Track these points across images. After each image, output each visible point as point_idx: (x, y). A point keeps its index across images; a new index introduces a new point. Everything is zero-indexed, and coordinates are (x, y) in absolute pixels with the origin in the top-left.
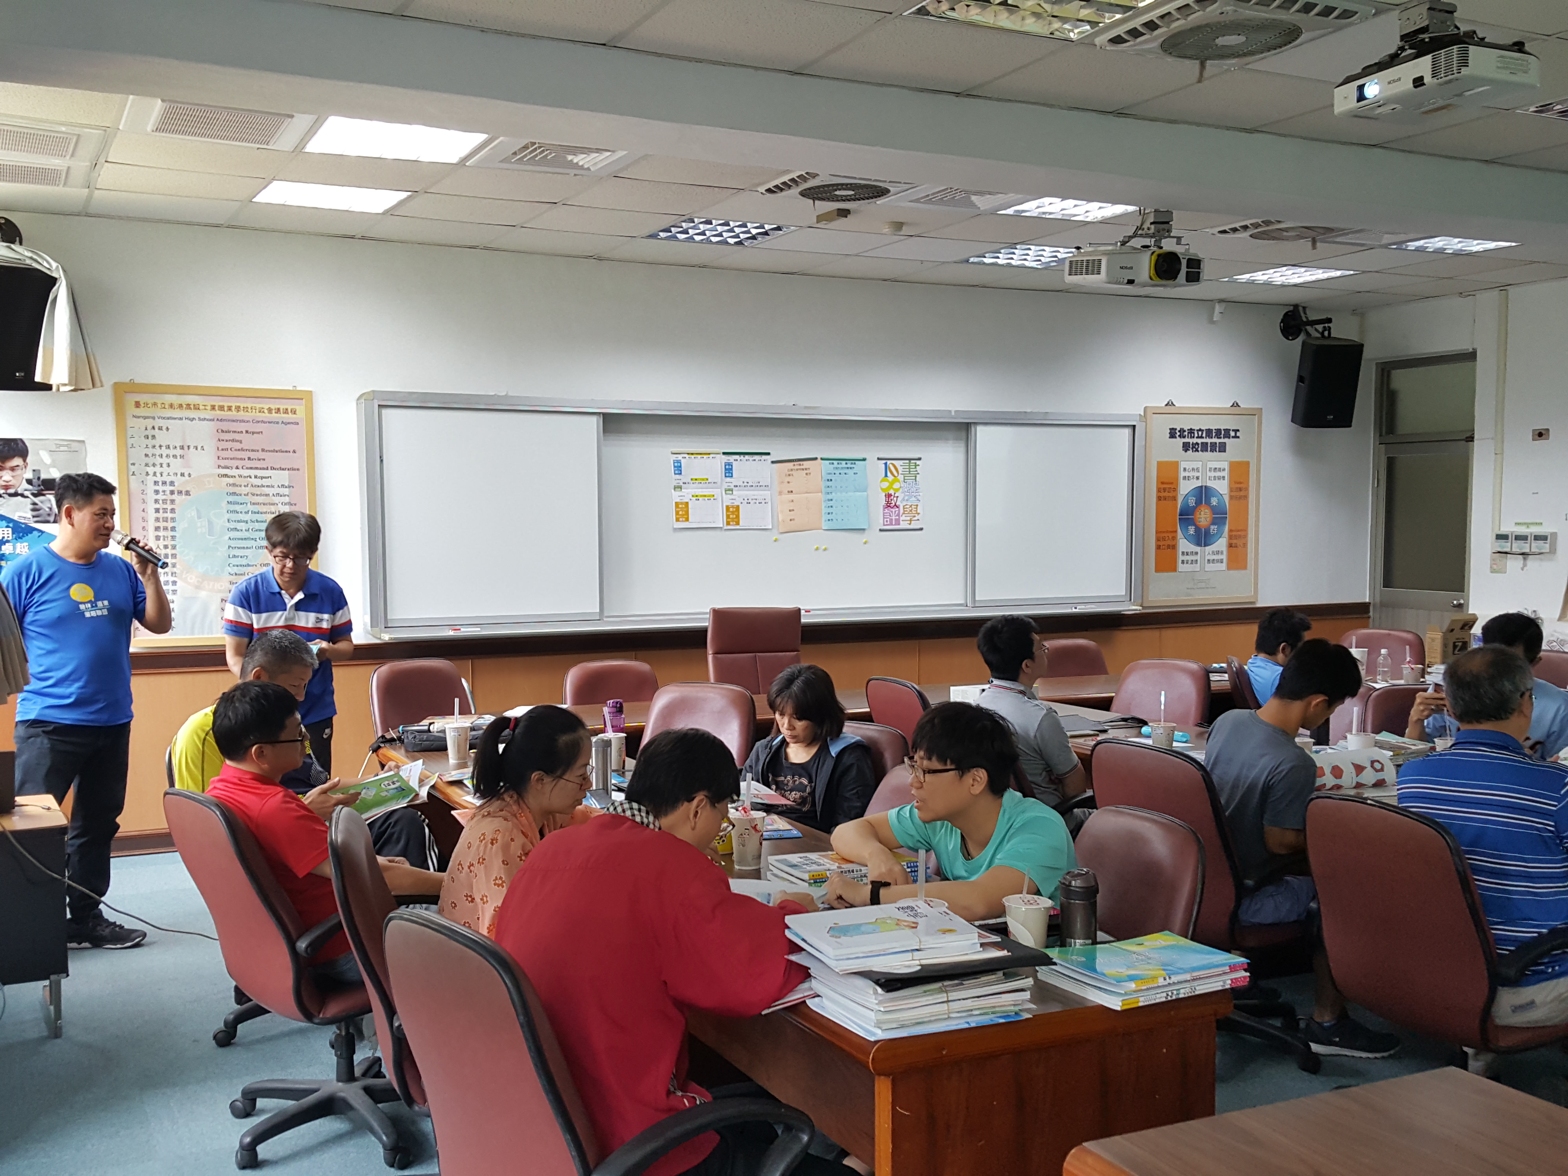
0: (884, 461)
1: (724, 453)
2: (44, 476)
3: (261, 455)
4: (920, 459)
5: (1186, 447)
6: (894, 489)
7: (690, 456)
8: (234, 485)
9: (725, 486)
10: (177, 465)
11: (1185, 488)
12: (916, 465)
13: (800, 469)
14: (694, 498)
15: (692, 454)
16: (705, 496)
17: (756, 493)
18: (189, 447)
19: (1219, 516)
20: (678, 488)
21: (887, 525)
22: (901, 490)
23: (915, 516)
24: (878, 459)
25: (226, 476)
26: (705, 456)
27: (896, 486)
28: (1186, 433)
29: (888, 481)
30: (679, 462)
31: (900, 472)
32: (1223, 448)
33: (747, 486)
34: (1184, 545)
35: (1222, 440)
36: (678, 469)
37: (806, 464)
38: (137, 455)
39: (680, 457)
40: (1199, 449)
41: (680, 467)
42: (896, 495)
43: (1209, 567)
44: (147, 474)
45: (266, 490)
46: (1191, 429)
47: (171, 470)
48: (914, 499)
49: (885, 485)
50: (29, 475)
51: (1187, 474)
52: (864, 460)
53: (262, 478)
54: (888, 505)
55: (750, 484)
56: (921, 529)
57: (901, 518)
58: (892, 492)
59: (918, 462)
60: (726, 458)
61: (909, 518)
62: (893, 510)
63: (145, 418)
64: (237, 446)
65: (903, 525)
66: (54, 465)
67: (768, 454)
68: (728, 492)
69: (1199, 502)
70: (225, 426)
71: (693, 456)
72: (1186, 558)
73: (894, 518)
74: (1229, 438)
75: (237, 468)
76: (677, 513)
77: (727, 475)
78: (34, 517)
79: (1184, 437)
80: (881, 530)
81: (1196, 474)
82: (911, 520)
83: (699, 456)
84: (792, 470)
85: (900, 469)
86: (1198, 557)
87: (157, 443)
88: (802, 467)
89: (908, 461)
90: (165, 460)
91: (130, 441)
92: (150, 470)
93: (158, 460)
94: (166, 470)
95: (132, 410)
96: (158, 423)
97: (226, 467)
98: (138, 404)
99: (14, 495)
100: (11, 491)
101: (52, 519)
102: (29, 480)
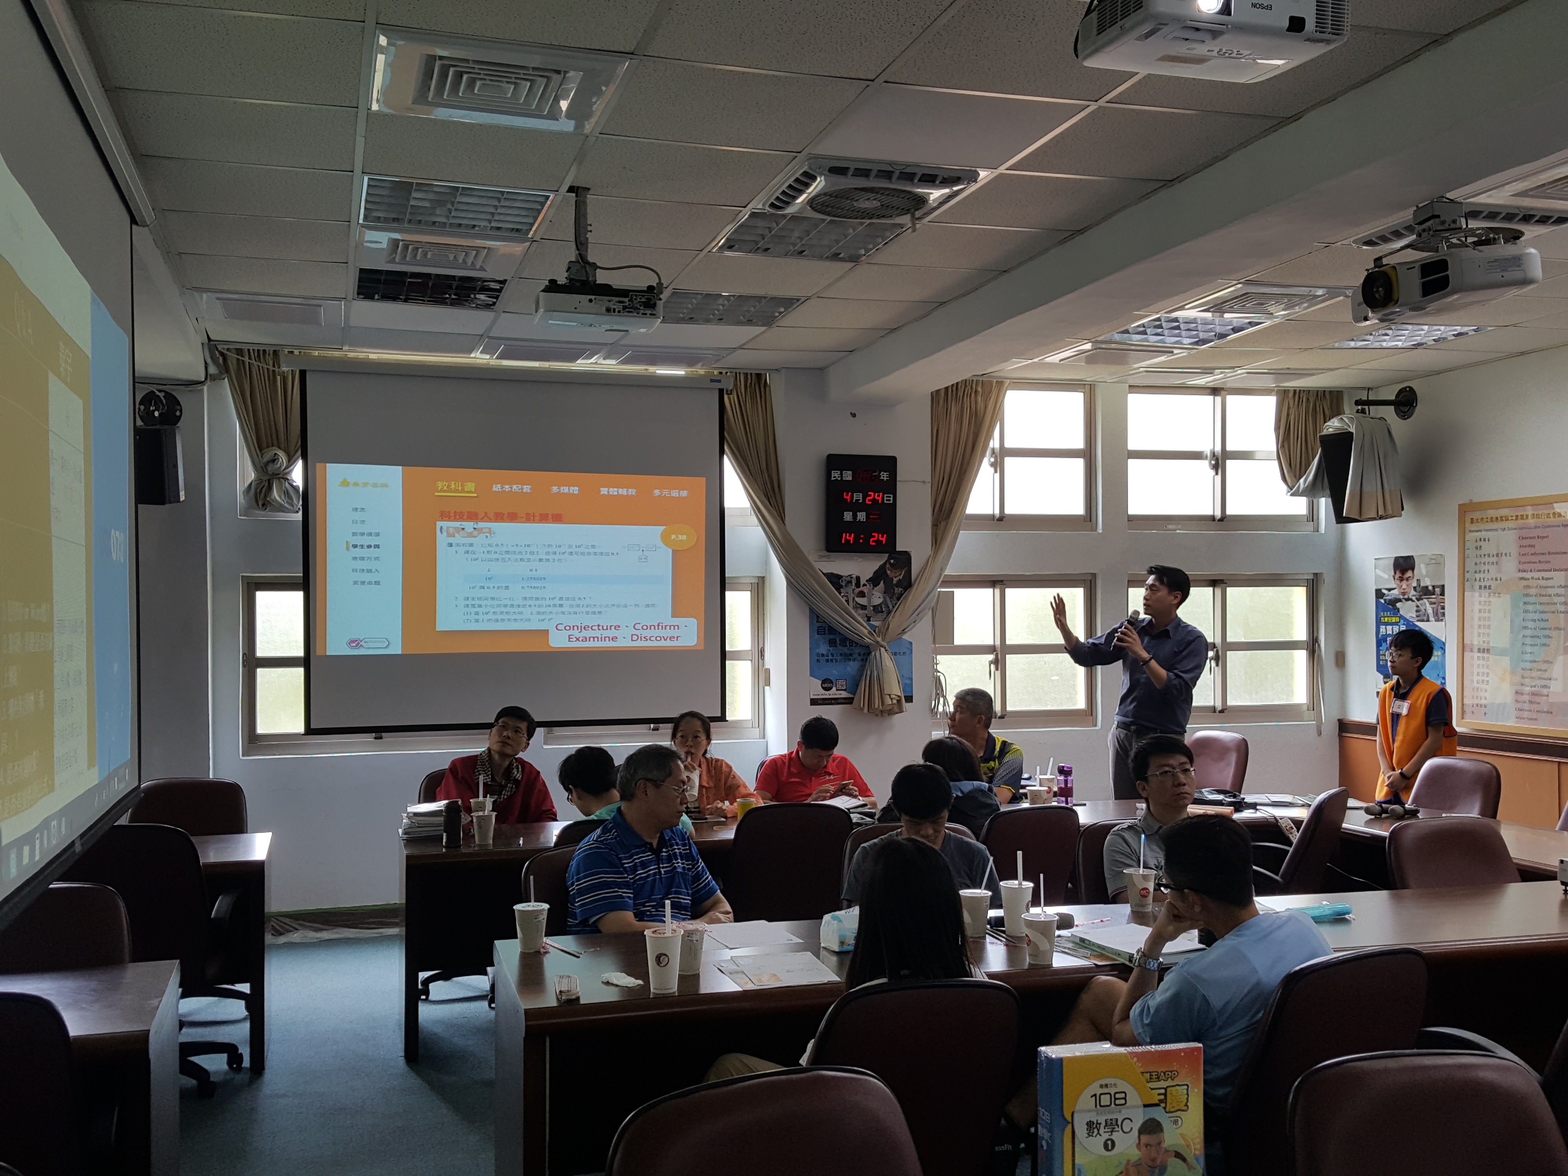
3: (1548, 558)
8: (1528, 587)
18: (1501, 554)
25: (1523, 579)
38: (1470, 564)
44: (1476, 580)
45: (1550, 591)
50: (1415, 584)
53: (1547, 579)
63: (1476, 531)
64: (1532, 550)
66: (1427, 576)
70: (1526, 533)
75: (1531, 571)
87: (1482, 552)
90: (1486, 567)
91: (1467, 552)
92: (1478, 576)
93: (1483, 568)
94: (1486, 576)
95: (1469, 526)
96: (1484, 534)
97: (1524, 571)
98: (1472, 521)
99: (1408, 599)
100: (1406, 597)
101: (1425, 619)
102: (1415, 588)
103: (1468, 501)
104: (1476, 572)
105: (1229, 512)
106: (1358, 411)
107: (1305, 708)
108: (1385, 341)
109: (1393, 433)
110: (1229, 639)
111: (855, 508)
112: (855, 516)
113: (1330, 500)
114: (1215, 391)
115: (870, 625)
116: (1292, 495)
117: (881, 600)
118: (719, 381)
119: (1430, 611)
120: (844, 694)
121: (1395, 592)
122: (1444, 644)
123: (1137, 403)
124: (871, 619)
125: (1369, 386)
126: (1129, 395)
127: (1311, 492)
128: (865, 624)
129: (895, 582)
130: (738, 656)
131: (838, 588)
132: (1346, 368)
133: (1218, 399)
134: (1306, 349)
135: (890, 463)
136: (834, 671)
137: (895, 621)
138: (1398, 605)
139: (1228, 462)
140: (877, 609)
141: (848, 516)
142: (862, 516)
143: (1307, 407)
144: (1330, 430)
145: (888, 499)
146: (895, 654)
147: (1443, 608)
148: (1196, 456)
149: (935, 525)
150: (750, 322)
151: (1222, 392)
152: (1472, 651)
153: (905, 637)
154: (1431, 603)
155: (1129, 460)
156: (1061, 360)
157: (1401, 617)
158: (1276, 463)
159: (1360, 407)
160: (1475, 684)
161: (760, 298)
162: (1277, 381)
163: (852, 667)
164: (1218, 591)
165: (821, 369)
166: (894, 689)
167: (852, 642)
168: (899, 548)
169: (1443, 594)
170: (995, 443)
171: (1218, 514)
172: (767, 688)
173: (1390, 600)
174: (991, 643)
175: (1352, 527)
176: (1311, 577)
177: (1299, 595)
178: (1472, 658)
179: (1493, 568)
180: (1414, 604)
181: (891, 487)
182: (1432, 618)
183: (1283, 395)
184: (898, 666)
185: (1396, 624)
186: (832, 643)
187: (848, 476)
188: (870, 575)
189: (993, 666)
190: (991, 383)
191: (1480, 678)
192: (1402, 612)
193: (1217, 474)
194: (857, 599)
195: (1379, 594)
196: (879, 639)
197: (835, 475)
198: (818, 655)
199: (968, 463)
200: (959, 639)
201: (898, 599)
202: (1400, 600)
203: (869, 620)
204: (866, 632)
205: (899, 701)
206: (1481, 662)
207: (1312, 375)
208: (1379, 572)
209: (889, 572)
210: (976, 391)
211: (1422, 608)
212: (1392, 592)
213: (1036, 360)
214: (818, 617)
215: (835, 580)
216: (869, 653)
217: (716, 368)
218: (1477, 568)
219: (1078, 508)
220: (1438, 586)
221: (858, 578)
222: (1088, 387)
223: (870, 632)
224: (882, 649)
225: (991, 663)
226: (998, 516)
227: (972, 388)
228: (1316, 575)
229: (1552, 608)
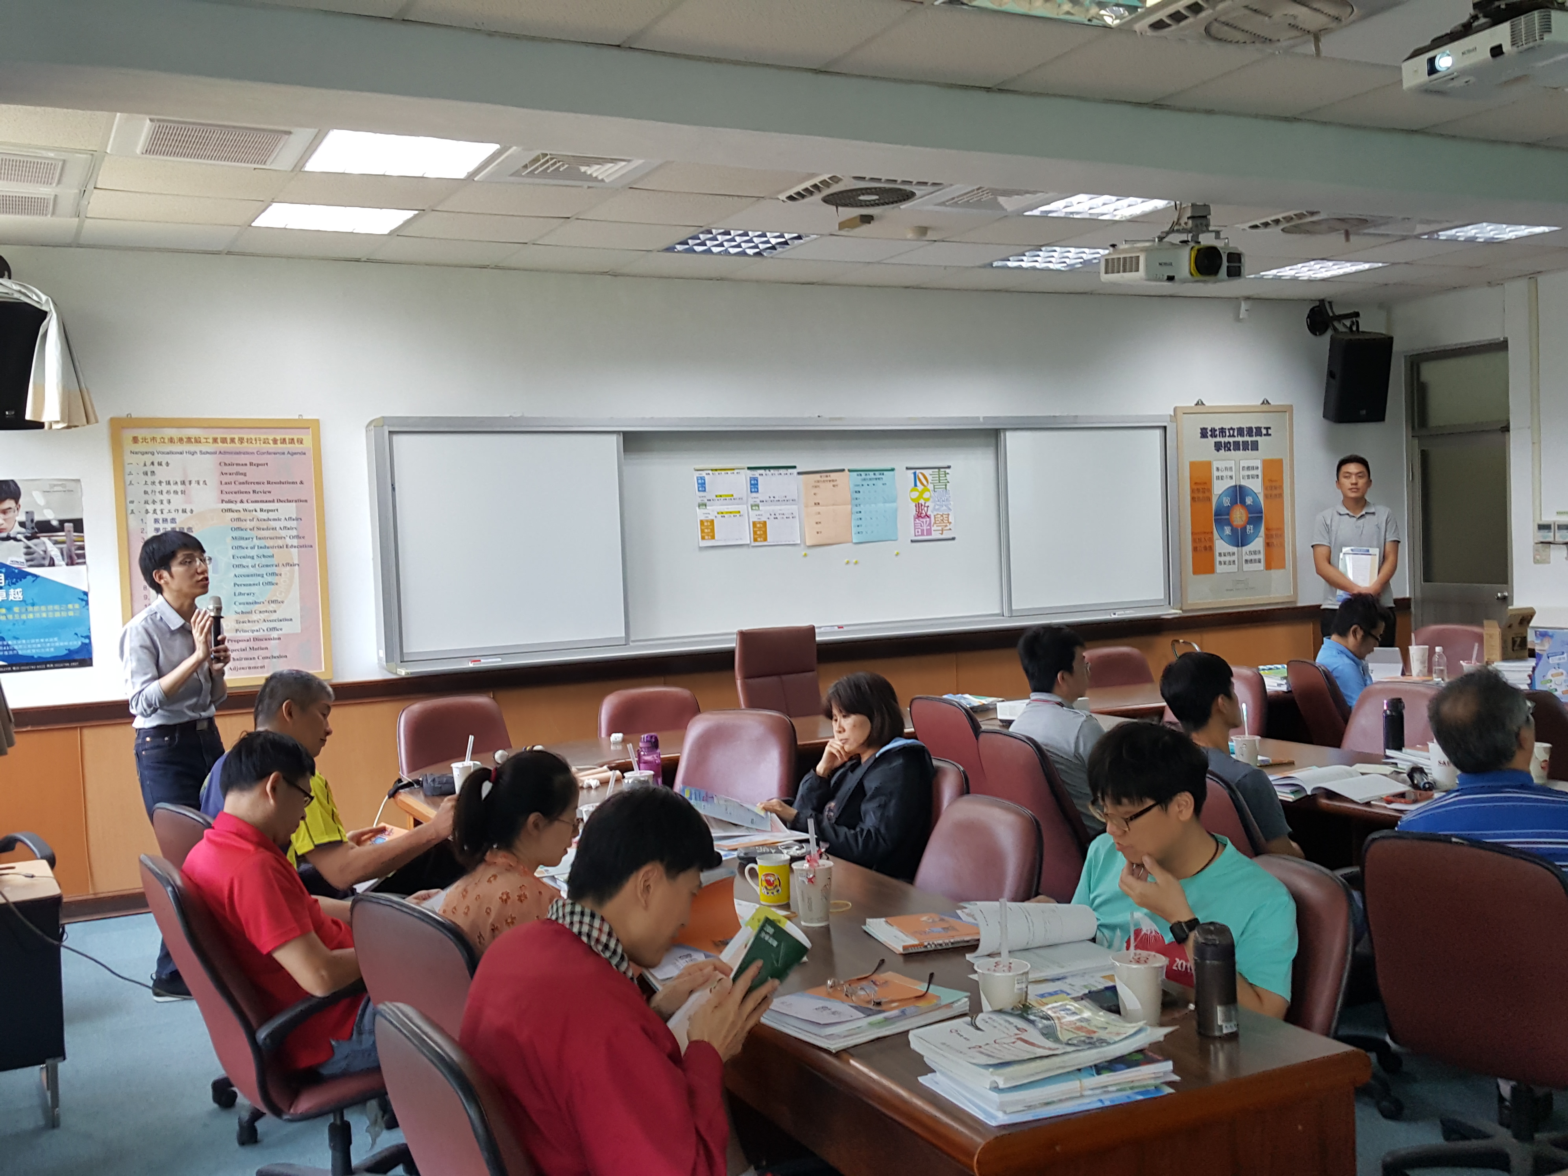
0: (913, 471)
1: (749, 468)
2: (37, 518)
3: (267, 487)
4: (949, 467)
5: (1218, 446)
6: (924, 499)
7: (714, 472)
8: (239, 519)
9: (751, 501)
10: (178, 501)
11: (1219, 488)
12: (946, 474)
13: (827, 481)
14: (720, 516)
15: (716, 470)
16: (731, 513)
17: (783, 507)
18: (190, 482)
19: (1256, 516)
20: (702, 505)
21: (919, 535)
22: (931, 499)
23: (946, 526)
24: (907, 468)
25: (230, 510)
26: (729, 472)
27: (926, 495)
28: (1217, 433)
29: (918, 491)
30: (703, 478)
31: (930, 481)
32: (1255, 446)
33: (774, 500)
34: (1221, 546)
35: (1254, 439)
36: (702, 486)
37: (833, 476)
38: (135, 492)
39: (704, 474)
40: (1232, 448)
41: (705, 483)
42: (926, 505)
43: (1247, 567)
44: (147, 512)
45: (272, 524)
46: (1222, 428)
47: (172, 507)
48: (944, 508)
49: (915, 495)
50: (22, 517)
51: (1220, 474)
52: (893, 470)
53: (268, 511)
54: (919, 516)
55: (777, 499)
56: (953, 539)
57: (933, 529)
58: (922, 502)
59: (947, 471)
60: (750, 473)
61: (940, 528)
62: (924, 520)
63: (143, 454)
64: (242, 479)
65: (935, 535)
66: (48, 506)
67: (795, 467)
68: (754, 508)
69: (1234, 502)
70: (228, 459)
71: (717, 473)
72: (1223, 559)
73: (925, 528)
74: (1261, 436)
75: (242, 502)
76: (702, 531)
77: (753, 490)
78: (27, 561)
79: (1216, 436)
80: (912, 541)
81: (1229, 473)
82: (942, 530)
83: (723, 472)
84: (818, 482)
85: (930, 478)
86: (1235, 558)
87: (156, 479)
88: (829, 479)
89: (937, 470)
90: (165, 497)
91: (129, 478)
92: (150, 507)
95: (129, 446)
96: (157, 458)
97: (230, 502)
98: (135, 440)
99: (8, 538)
100: (5, 534)
102: (22, 523)
103: (124, 415)
104: (146, 502)
119: (55, 553)
147: (82, 548)
154: (57, 543)
169: (80, 530)
179: (176, 498)
182: (60, 562)
211: (37, 550)
220: (69, 520)
229: (280, 542)
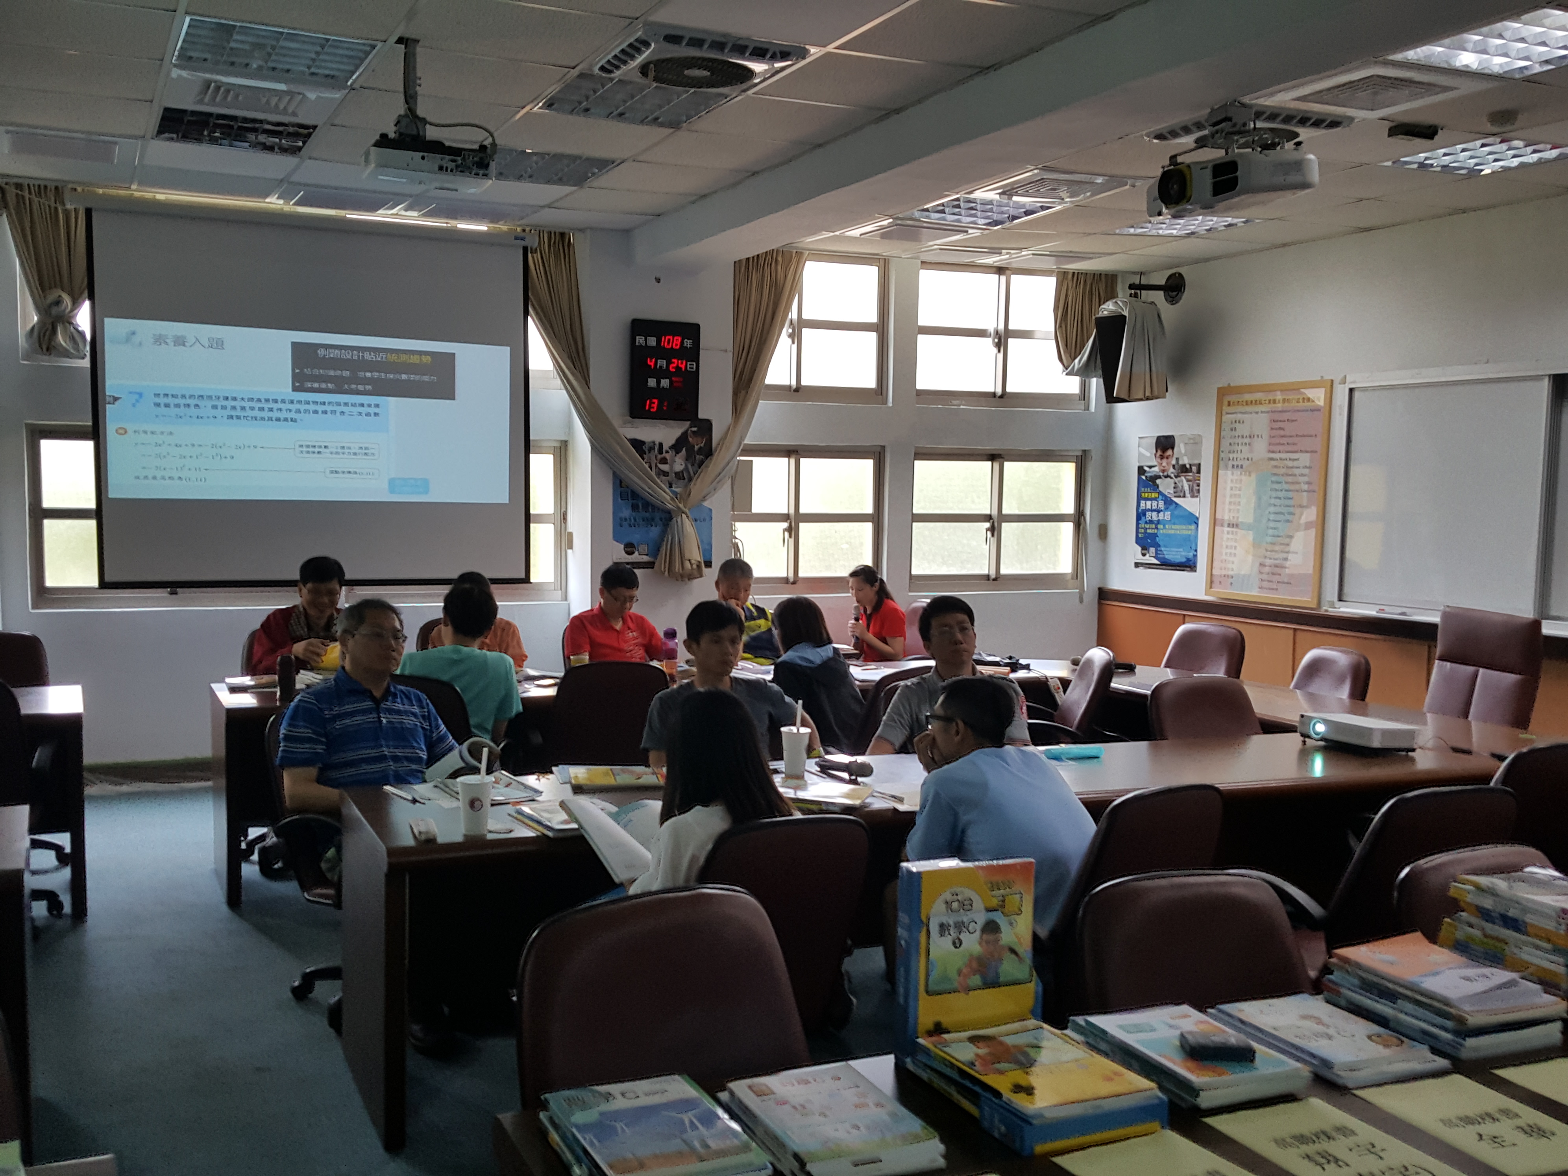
8: (1275, 467)
18: (1253, 435)
25: (1272, 459)
38: (1225, 444)
44: (1228, 459)
45: (1293, 471)
47: (1242, 455)
50: (1174, 462)
53: (1294, 460)
63: (1232, 414)
64: (1282, 433)
70: (1277, 417)
75: (1279, 452)
78: (1174, 493)
87: (1237, 433)
90: (1240, 448)
91: (1223, 433)
92: (1231, 456)
93: (1236, 448)
94: (1239, 455)
95: (1226, 409)
96: (1239, 417)
97: (1273, 452)
98: (1229, 404)
99: (1167, 476)
100: (1165, 474)
101: (1182, 495)
102: (1174, 466)
103: (1226, 385)
104: (1230, 452)
105: (1009, 389)
106: (1131, 295)
107: (1069, 577)
108: (1161, 228)
109: (1163, 316)
110: (1005, 512)
111: (659, 374)
112: (659, 383)
113: (1101, 380)
114: (1000, 270)
115: (673, 492)
116: (1067, 374)
117: (682, 468)
118: (523, 239)
119: (1186, 488)
120: (645, 558)
121: (1156, 469)
122: (1198, 519)
123: (928, 279)
124: (674, 486)
125: (1140, 270)
126: (922, 271)
127: (1085, 372)
128: (667, 490)
129: (696, 448)
130: (541, 519)
131: (642, 454)
132: (1123, 253)
133: (1003, 278)
134: (1090, 234)
135: (692, 331)
136: (635, 537)
137: (697, 488)
138: (1158, 481)
139: (1010, 340)
140: (679, 476)
141: (652, 382)
142: (665, 383)
143: (1084, 290)
144: (1105, 313)
145: (691, 366)
146: (696, 520)
147: (1198, 485)
148: (980, 333)
149: (736, 393)
150: (560, 181)
151: (1008, 272)
152: (1222, 525)
153: (706, 504)
154: (1188, 481)
155: (919, 336)
156: (861, 235)
157: (1160, 493)
158: (1054, 342)
159: (1133, 292)
160: (1224, 557)
161: (575, 158)
162: (1056, 263)
163: (655, 531)
164: (997, 466)
165: (627, 232)
166: (695, 554)
167: (653, 506)
168: (701, 415)
169: (1199, 472)
170: (794, 314)
171: (999, 391)
172: (569, 551)
173: (1151, 477)
174: (785, 511)
175: (1121, 408)
176: (1080, 454)
177: (1068, 470)
178: (1223, 532)
179: (1245, 449)
180: (1172, 481)
181: (694, 354)
182: (1188, 495)
183: (1063, 277)
184: (699, 532)
185: (1155, 499)
186: (635, 508)
187: (652, 341)
188: (672, 441)
189: (787, 534)
190: (791, 253)
191: (1228, 551)
192: (1161, 489)
193: (999, 351)
194: (659, 465)
195: (1141, 470)
196: (681, 506)
197: (640, 340)
198: (621, 519)
199: (768, 333)
200: (757, 507)
201: (700, 467)
202: (1159, 477)
203: (671, 486)
204: (668, 498)
205: (699, 566)
206: (1230, 536)
207: (1091, 258)
208: (1142, 450)
209: (690, 439)
210: (776, 260)
211: (1180, 485)
212: (1153, 469)
213: (837, 233)
214: (621, 482)
215: (637, 444)
216: (671, 519)
217: (519, 226)
218: (1232, 448)
219: (870, 382)
220: (1194, 465)
221: (661, 445)
222: (882, 262)
223: (672, 499)
224: (683, 515)
225: (785, 530)
226: (794, 387)
227: (772, 258)
228: (1084, 451)
229: (1297, 487)
